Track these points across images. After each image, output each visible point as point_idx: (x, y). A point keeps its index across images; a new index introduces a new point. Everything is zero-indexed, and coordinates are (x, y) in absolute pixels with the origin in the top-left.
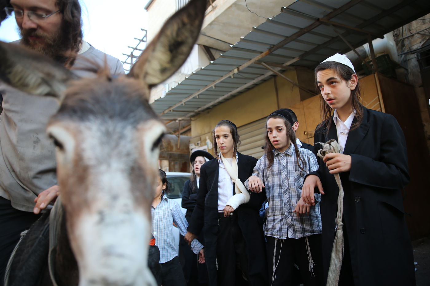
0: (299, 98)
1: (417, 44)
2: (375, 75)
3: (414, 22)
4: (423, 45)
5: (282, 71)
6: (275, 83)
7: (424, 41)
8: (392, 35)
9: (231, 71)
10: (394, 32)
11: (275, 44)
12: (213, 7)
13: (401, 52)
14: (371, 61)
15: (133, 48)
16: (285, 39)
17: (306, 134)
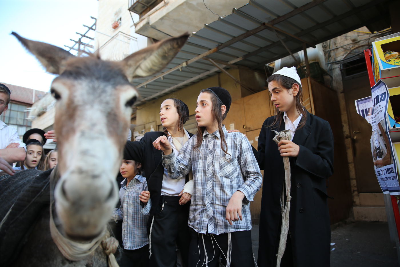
0: (240, 94)
1: (340, 56)
2: (308, 79)
3: (339, 38)
4: (345, 58)
5: (227, 69)
6: (219, 79)
7: (346, 55)
8: (322, 46)
9: (180, 64)
10: (323, 44)
11: (223, 42)
12: (165, 3)
13: (328, 62)
14: (305, 66)
15: (82, 35)
16: (233, 39)
17: (245, 127)
